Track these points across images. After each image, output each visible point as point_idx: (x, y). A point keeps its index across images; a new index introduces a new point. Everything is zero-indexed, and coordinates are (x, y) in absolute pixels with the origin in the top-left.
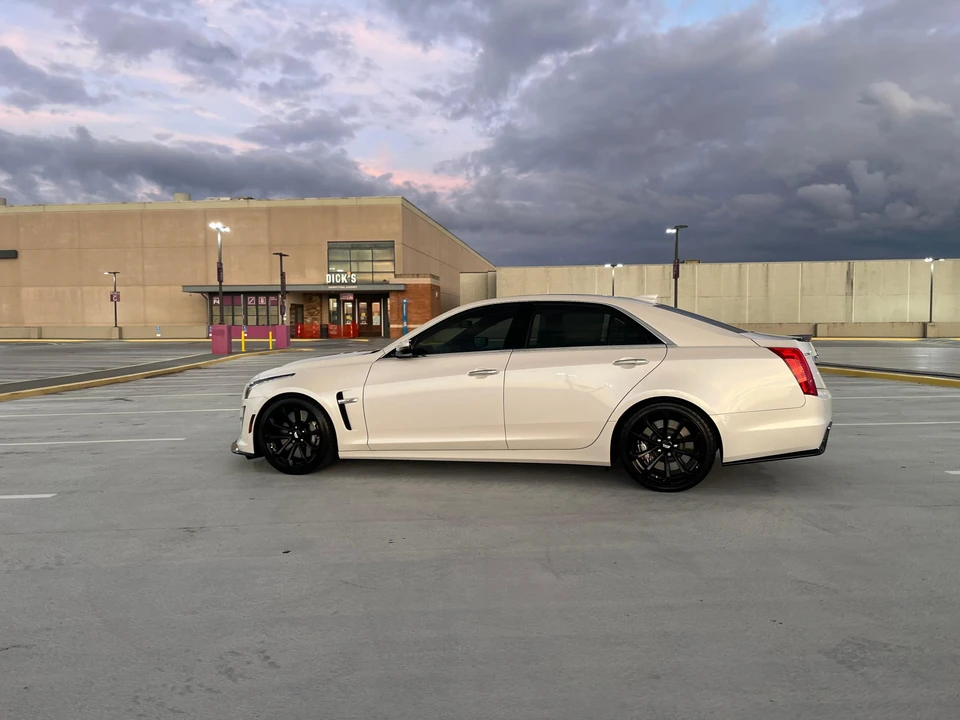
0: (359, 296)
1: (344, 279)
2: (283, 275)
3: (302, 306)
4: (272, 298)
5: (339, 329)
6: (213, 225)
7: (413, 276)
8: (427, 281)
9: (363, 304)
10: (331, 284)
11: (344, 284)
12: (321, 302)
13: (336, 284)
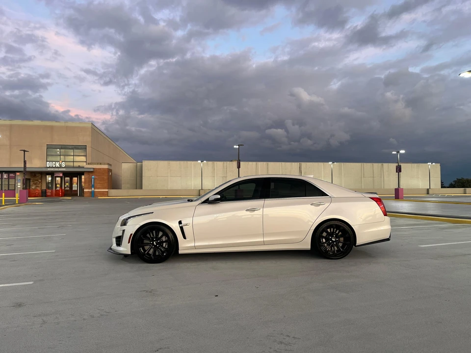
0: (66, 174)
1: (57, 165)
2: (25, 162)
3: (29, 179)
4: (12, 175)
5: (52, 192)
7: (98, 164)
8: (106, 167)
9: (67, 179)
10: (50, 167)
11: (58, 167)
12: (41, 177)
13: (52, 167)
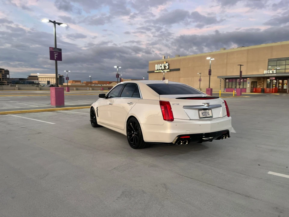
0: (277, 78)
1: (271, 72)
2: (241, 72)
3: (256, 82)
4: (245, 80)
5: (270, 90)
6: (208, 58)
9: (281, 81)
10: (266, 74)
11: (271, 74)
12: (264, 80)
13: (268, 74)
